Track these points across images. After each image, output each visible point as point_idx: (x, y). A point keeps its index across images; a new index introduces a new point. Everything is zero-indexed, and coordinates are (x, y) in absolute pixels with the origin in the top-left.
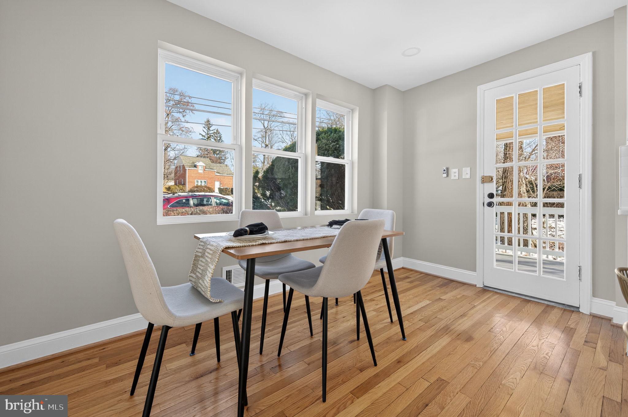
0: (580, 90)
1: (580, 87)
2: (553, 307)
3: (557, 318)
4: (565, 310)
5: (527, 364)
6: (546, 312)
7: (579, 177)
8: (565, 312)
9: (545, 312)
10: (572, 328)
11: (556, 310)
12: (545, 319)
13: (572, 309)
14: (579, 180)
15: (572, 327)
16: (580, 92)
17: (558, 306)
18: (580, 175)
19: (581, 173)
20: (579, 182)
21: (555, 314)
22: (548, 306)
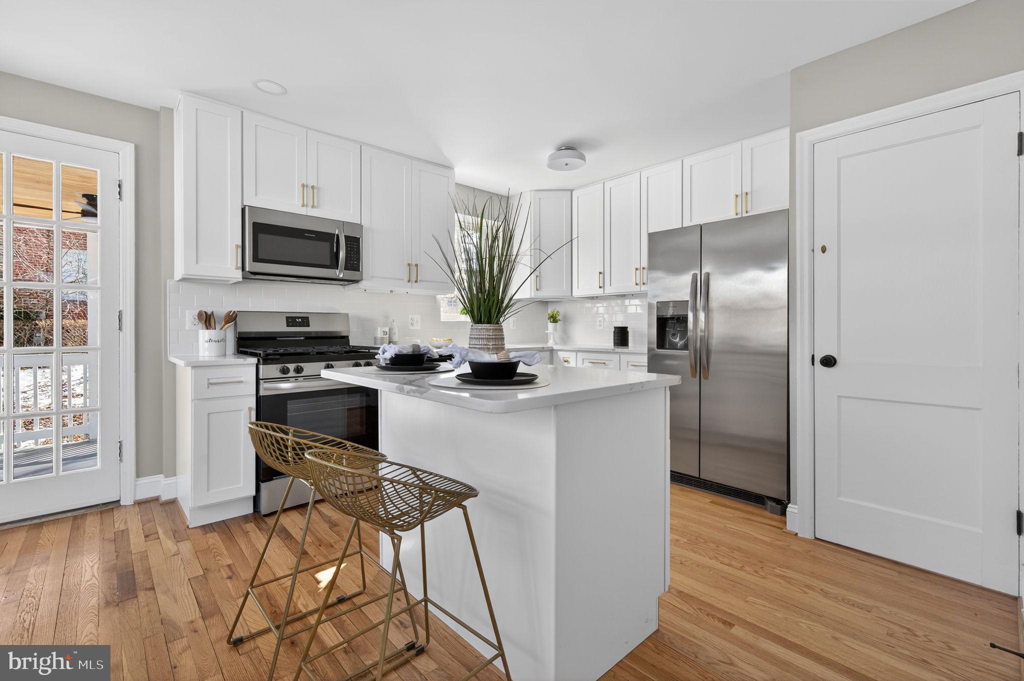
0: (120, 190)
1: (120, 186)
2: (83, 516)
3: (98, 528)
4: (101, 513)
5: (94, 606)
6: (78, 528)
7: (118, 314)
8: (104, 515)
9: (75, 529)
10: (123, 531)
11: (89, 519)
12: (83, 536)
13: (111, 506)
14: (119, 318)
15: (122, 529)
16: (119, 192)
17: (89, 511)
18: (120, 312)
19: (121, 309)
20: (118, 321)
21: (92, 524)
22: (75, 518)
